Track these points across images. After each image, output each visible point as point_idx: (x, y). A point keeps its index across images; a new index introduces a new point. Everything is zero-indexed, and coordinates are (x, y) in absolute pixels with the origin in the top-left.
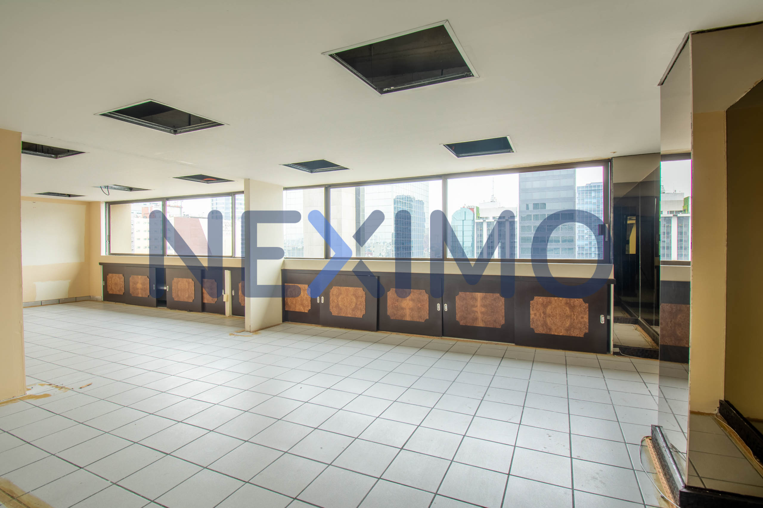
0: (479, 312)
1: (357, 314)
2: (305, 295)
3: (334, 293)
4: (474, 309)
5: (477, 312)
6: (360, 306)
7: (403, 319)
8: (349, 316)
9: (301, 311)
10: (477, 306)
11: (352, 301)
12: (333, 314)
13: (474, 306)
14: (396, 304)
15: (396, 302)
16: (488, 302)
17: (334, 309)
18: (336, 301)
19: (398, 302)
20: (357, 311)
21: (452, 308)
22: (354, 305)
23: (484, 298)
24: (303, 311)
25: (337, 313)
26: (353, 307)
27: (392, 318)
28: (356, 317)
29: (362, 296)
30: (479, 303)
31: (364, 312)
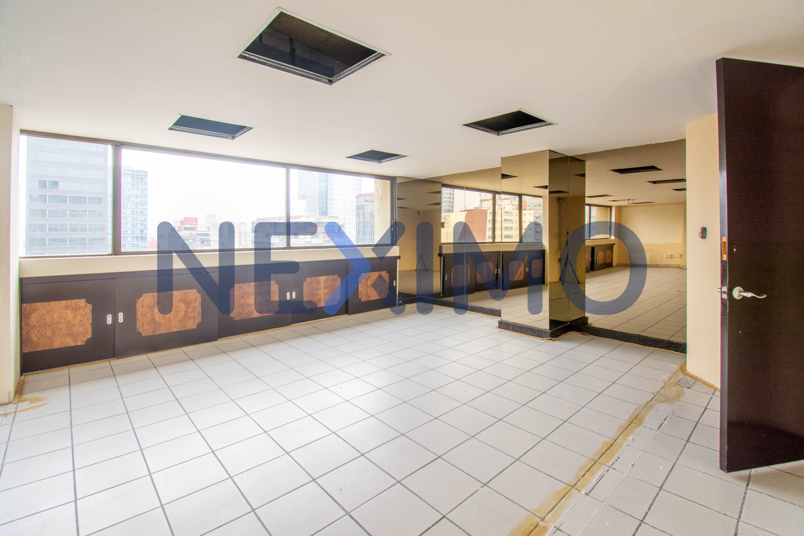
0: (322, 294)
1: (187, 325)
2: (78, 317)
3: (144, 304)
4: (319, 292)
5: (321, 294)
6: (192, 314)
7: (250, 317)
8: (174, 330)
9: (68, 346)
10: (321, 289)
11: (179, 309)
12: (143, 335)
13: (319, 289)
14: (241, 302)
15: (241, 299)
16: (329, 283)
17: (145, 326)
18: (149, 315)
19: (244, 298)
20: (187, 321)
21: (300, 294)
22: (182, 314)
23: (326, 281)
24: (72, 345)
25: (151, 331)
26: (180, 317)
27: (236, 319)
28: (187, 329)
29: (196, 301)
30: (322, 285)
31: (199, 320)
